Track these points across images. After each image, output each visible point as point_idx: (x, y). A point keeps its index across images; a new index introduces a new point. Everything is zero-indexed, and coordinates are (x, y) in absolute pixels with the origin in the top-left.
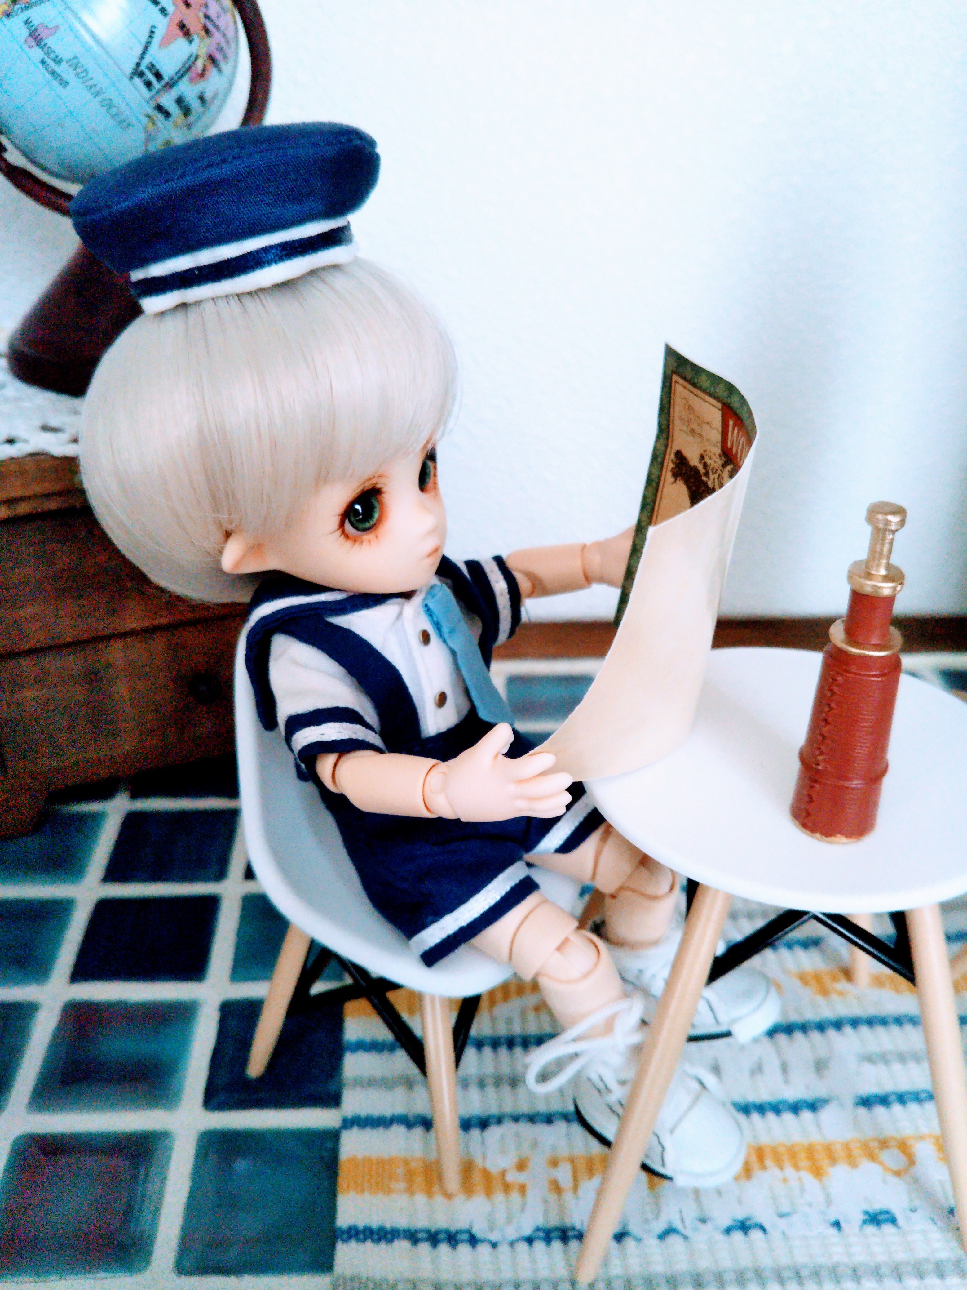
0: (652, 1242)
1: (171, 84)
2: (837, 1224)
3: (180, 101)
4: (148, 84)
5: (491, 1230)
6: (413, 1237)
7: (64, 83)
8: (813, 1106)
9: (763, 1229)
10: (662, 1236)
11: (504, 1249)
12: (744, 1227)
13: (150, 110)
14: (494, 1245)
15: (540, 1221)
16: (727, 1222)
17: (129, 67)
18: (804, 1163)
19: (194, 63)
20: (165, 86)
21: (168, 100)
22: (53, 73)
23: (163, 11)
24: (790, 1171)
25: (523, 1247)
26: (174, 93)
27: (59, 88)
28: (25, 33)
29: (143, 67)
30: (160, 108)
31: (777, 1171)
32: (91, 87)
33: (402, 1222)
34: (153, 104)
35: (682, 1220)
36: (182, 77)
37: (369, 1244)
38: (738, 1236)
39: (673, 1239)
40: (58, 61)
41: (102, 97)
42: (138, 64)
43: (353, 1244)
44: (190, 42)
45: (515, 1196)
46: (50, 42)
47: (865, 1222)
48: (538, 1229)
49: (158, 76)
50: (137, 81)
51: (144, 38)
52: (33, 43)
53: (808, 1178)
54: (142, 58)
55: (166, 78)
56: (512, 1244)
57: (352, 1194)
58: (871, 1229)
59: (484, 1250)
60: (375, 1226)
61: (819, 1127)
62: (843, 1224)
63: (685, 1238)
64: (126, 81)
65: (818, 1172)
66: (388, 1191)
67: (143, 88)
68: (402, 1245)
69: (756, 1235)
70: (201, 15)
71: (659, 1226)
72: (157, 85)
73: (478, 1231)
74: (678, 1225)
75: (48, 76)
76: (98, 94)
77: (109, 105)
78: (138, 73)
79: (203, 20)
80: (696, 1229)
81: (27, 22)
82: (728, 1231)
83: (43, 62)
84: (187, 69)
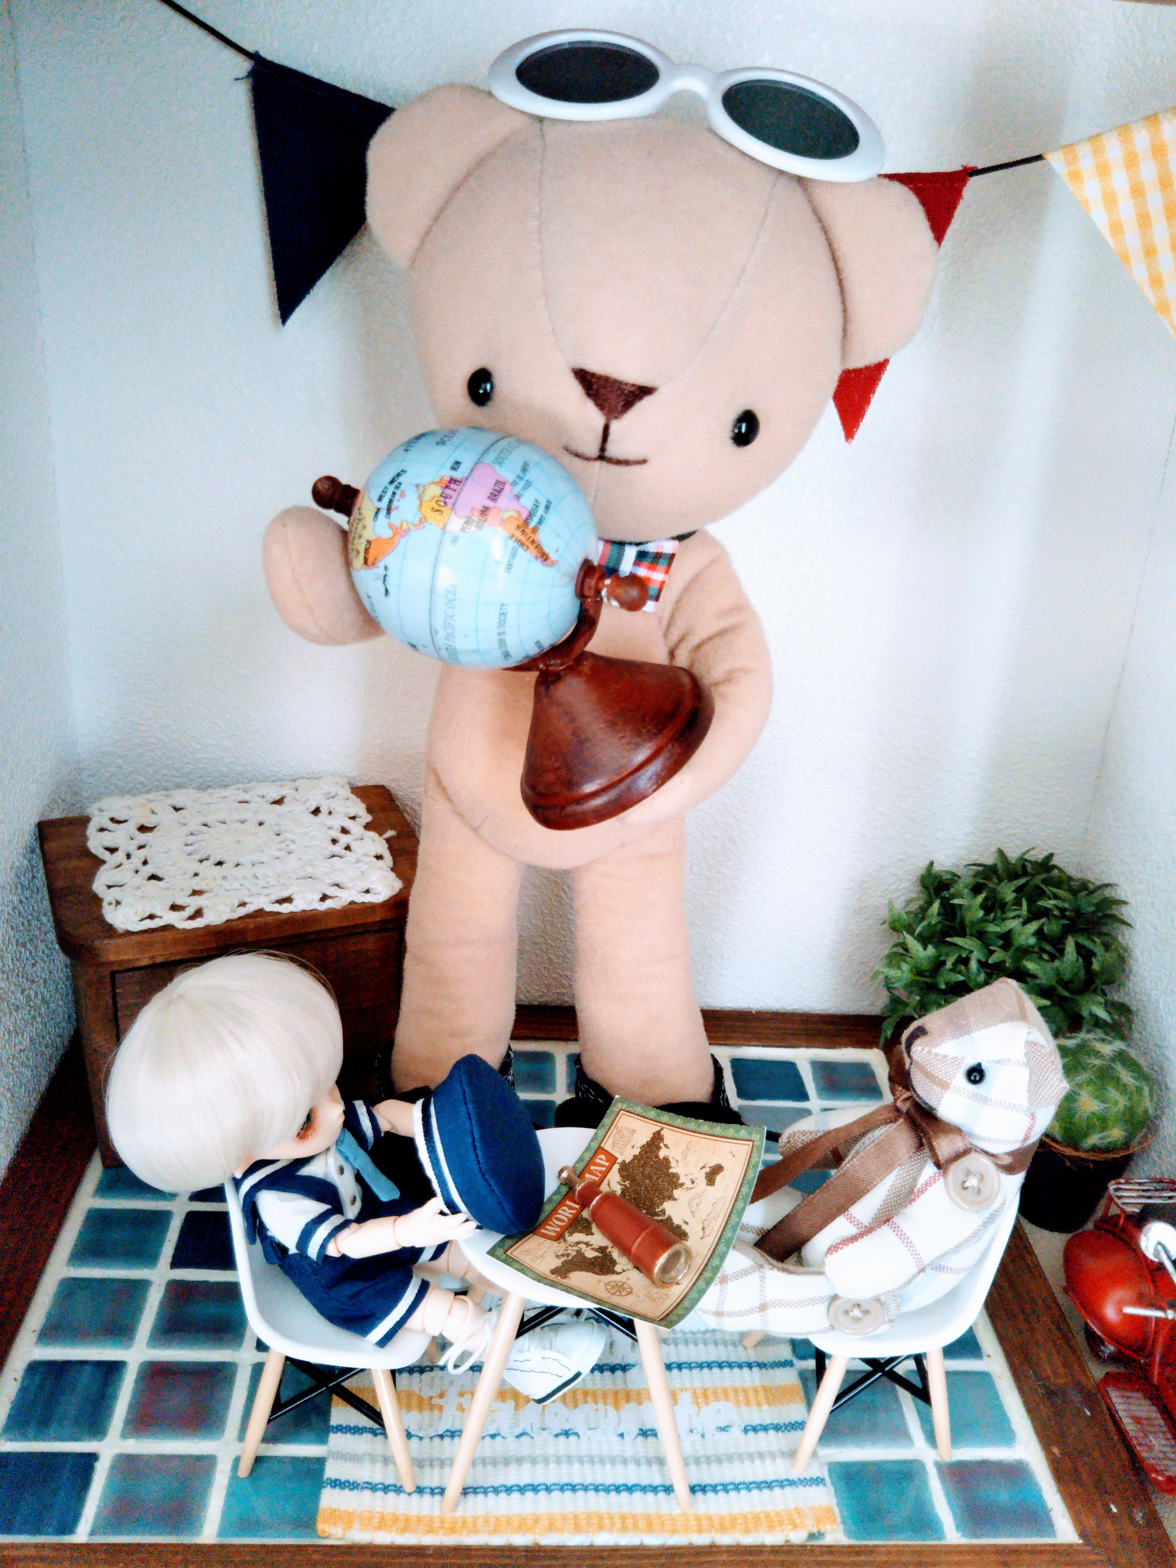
0: (511, 1439)
2: (622, 1436)
5: (421, 1431)
9: (577, 1434)
10: (518, 1437)
12: (566, 1433)
14: (421, 1439)
16: (557, 1431)
18: (610, 1400)
24: (600, 1405)
25: (437, 1440)
31: (594, 1405)
35: (531, 1429)
37: (348, 1435)
38: (562, 1438)
39: (524, 1439)
43: (339, 1434)
45: (436, 1412)
47: (639, 1434)
53: (611, 1410)
56: (431, 1438)
58: (640, 1439)
61: (625, 1381)
62: (625, 1435)
63: (532, 1438)
65: (617, 1407)
69: (573, 1438)
71: (518, 1431)
74: (529, 1431)
80: (539, 1433)
82: (557, 1435)
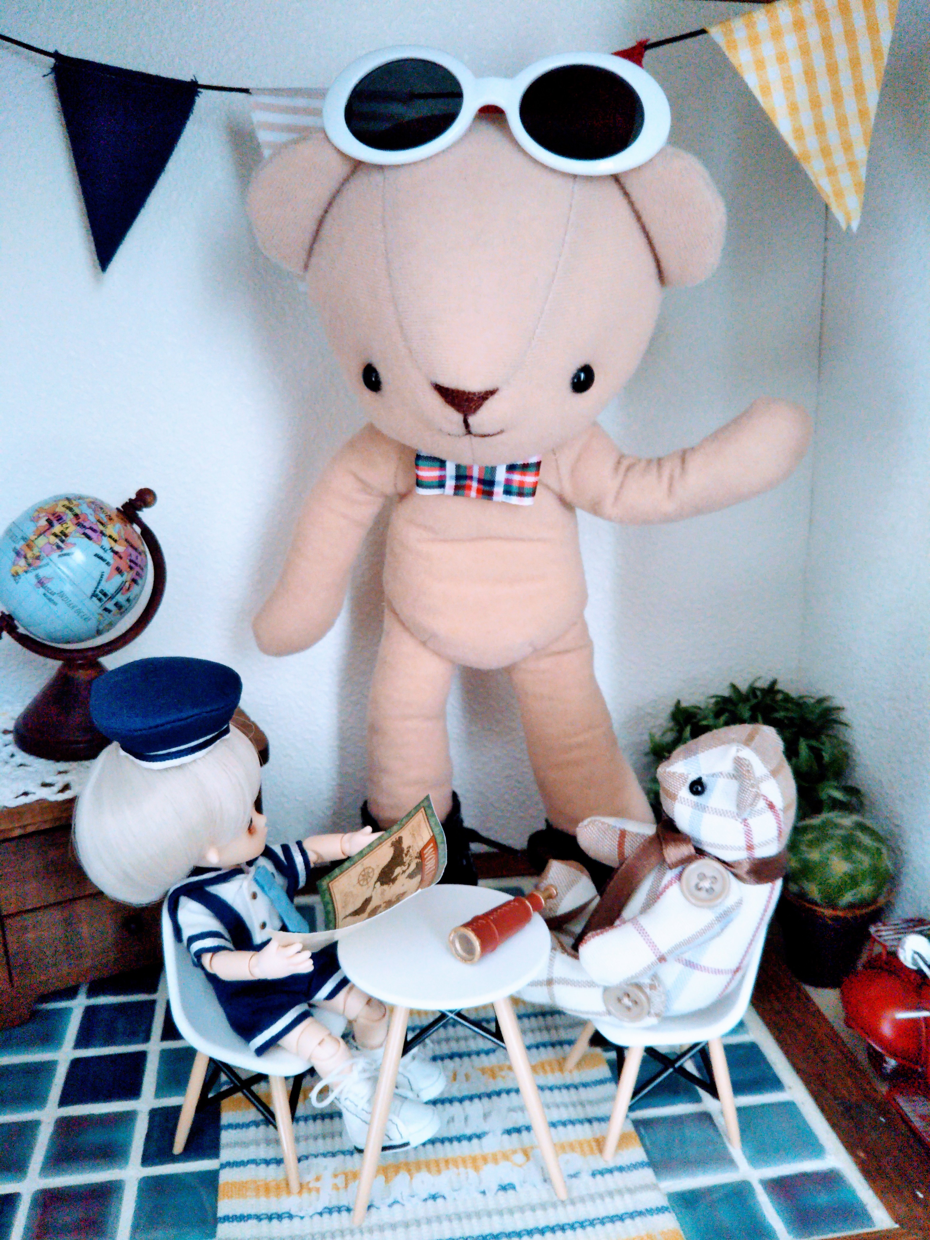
0: (384, 1209)
1: (112, 598)
2: (484, 1193)
3: (117, 604)
4: (100, 600)
5: (301, 1211)
6: (258, 1218)
7: (55, 604)
8: (479, 1137)
9: (444, 1197)
10: (390, 1206)
11: (307, 1219)
12: (434, 1197)
13: (100, 611)
14: (302, 1218)
15: (327, 1204)
16: (425, 1196)
17: (89, 592)
18: (469, 1164)
19: (124, 585)
20: (108, 599)
21: (110, 605)
22: (50, 600)
23: (108, 564)
24: (462, 1169)
25: (317, 1217)
26: (114, 601)
27: (52, 606)
28: (34, 581)
29: (98, 592)
30: (106, 610)
31: (455, 1170)
32: (70, 604)
33: (252, 1212)
34: (102, 608)
35: (402, 1197)
36: (118, 593)
37: (235, 1223)
38: (430, 1202)
39: (396, 1207)
40: (53, 594)
41: (76, 609)
42: (95, 591)
43: (226, 1224)
44: (122, 576)
45: (314, 1194)
46: (49, 585)
47: (499, 1190)
48: (325, 1208)
49: (105, 595)
50: (94, 599)
51: (98, 578)
52: (39, 585)
53: (471, 1172)
54: (97, 588)
55: (110, 595)
56: (311, 1217)
57: (226, 1200)
58: (501, 1193)
59: (296, 1221)
60: (238, 1214)
61: (481, 1147)
62: (487, 1192)
63: (403, 1205)
64: (88, 600)
65: (476, 1169)
66: (245, 1197)
67: (97, 602)
68: (253, 1222)
69: (440, 1201)
70: (128, 561)
71: (390, 1201)
72: (104, 599)
73: (293, 1212)
74: (399, 1199)
75: (47, 601)
76: (73, 607)
77: (79, 612)
78: (94, 595)
79: (129, 563)
80: (409, 1201)
81: (37, 576)
82: (425, 1200)
83: (44, 594)
84: (119, 590)
